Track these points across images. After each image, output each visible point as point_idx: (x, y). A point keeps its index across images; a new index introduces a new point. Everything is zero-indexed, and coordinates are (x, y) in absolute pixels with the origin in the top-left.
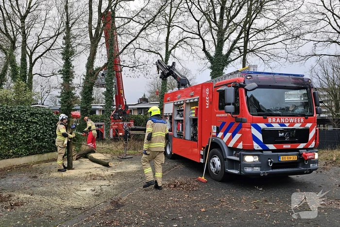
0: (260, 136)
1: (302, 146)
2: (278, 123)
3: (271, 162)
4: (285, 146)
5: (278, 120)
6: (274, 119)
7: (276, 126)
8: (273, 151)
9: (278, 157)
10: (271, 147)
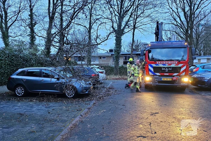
0: (152, 69)
1: (175, 74)
2: (162, 64)
3: (156, 80)
4: (165, 74)
5: (162, 63)
6: (160, 62)
7: (161, 66)
8: (159, 76)
9: (161, 78)
10: (158, 74)
